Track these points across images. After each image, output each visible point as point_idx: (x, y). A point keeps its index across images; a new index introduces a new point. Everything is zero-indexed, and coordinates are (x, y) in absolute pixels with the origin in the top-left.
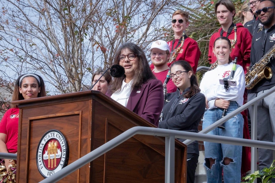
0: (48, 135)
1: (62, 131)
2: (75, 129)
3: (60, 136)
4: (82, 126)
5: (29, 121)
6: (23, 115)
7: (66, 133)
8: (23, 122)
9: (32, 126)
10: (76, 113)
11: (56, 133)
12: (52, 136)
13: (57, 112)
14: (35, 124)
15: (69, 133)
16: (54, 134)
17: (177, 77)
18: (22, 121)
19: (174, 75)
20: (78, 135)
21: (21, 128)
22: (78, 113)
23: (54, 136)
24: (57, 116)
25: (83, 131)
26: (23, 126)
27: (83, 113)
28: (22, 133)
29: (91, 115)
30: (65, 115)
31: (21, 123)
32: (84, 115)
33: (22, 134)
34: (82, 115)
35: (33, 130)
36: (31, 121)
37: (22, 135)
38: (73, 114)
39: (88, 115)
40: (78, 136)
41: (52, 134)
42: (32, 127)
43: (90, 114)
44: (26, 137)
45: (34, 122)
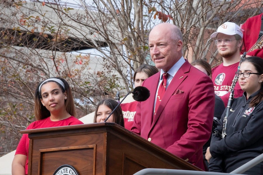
0: (60, 170)
1: (76, 166)
2: (90, 164)
3: (73, 173)
4: (97, 162)
5: (40, 153)
6: (34, 146)
7: (79, 169)
8: (34, 155)
9: (43, 159)
10: (90, 146)
11: (69, 169)
12: (64, 172)
13: (70, 145)
14: (46, 157)
15: (83, 169)
16: (67, 169)
17: (244, 78)
18: (32, 154)
19: (242, 73)
20: (93, 171)
21: (31, 162)
22: (92, 147)
23: (67, 172)
24: (70, 149)
25: (97, 167)
26: (33, 158)
27: (97, 147)
28: (32, 166)
29: (106, 150)
30: (79, 148)
31: (32, 155)
32: (98, 149)
33: (32, 168)
34: (97, 150)
35: (45, 164)
36: (42, 154)
37: (33, 170)
38: (87, 147)
39: (102, 149)
40: (93, 173)
41: (65, 170)
42: (44, 161)
43: (104, 149)
44: (37, 172)
45: (46, 154)
